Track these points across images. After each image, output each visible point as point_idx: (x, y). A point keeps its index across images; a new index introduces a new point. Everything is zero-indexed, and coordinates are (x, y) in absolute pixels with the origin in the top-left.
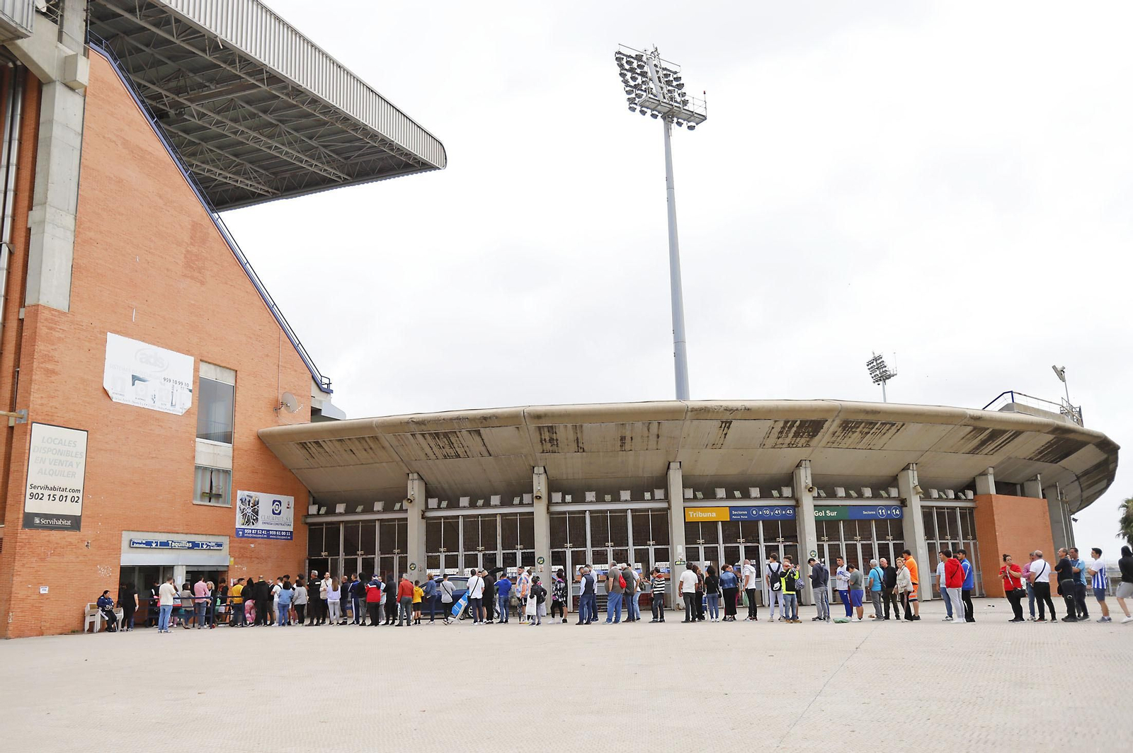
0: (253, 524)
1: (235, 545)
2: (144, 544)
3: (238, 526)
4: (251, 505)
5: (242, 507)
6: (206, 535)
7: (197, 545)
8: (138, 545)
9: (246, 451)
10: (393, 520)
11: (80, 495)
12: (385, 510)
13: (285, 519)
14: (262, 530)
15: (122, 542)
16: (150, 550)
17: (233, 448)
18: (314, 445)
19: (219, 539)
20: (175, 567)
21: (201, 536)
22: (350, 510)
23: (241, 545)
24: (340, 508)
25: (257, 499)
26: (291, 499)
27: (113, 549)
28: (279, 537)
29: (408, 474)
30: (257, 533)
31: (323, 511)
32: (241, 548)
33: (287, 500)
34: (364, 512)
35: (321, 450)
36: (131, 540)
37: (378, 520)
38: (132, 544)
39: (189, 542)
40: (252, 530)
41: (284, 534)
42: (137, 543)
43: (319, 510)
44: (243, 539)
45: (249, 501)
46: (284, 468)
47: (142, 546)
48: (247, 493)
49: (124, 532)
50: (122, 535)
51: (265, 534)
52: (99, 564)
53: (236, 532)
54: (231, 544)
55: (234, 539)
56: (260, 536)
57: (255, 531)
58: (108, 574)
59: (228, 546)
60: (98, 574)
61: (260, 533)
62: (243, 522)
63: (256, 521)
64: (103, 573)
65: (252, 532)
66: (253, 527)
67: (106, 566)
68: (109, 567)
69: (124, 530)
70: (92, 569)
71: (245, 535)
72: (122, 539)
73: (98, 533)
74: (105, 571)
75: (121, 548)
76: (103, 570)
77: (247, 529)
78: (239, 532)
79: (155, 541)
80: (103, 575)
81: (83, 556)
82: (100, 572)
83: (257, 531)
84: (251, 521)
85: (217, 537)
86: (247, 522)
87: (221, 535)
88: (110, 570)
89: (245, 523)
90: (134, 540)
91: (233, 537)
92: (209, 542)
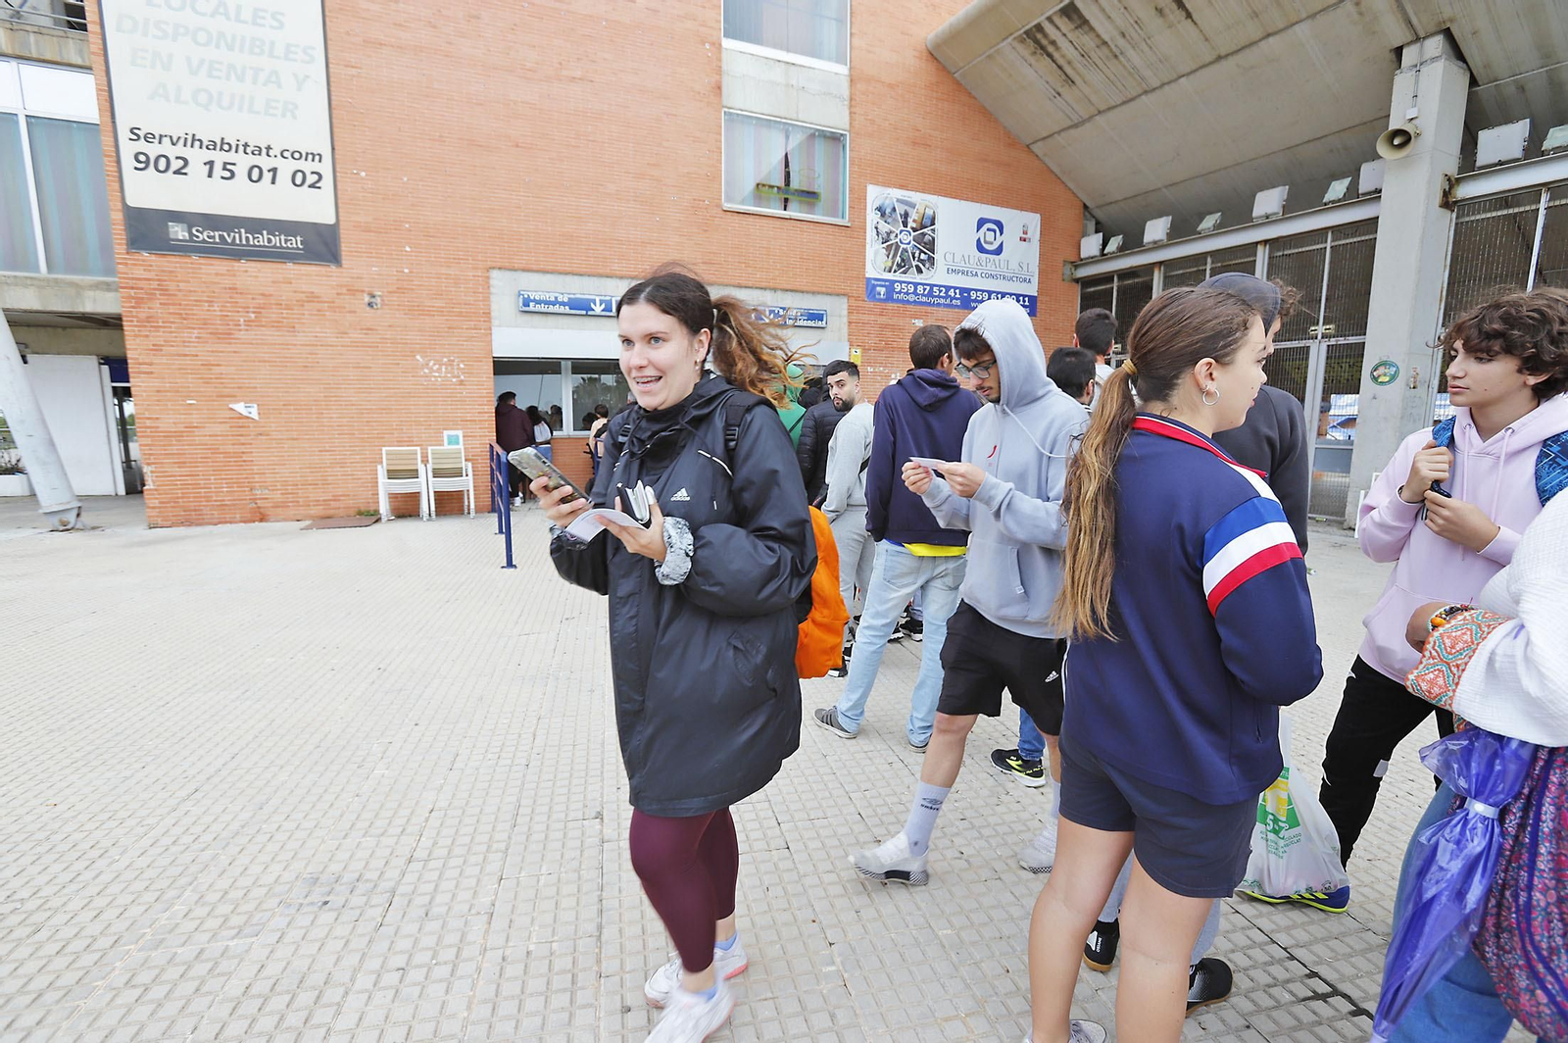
1: (866, 318)
2: (563, 304)
3: (871, 272)
4: (911, 224)
5: (884, 228)
6: (775, 290)
8: (539, 308)
9: (891, 86)
10: (1319, 234)
11: (325, 167)
12: (1291, 209)
13: (1014, 265)
14: (948, 288)
15: (493, 298)
16: (586, 319)
17: (851, 75)
18: (1064, 24)
19: (814, 303)
21: (756, 293)
22: (1182, 230)
23: (882, 320)
24: (1156, 229)
25: (929, 212)
26: (1033, 221)
27: (460, 314)
29: (1398, 52)
30: (930, 294)
31: (1114, 244)
32: (884, 327)
33: (1021, 224)
34: (1221, 228)
35: (1087, 41)
36: (519, 295)
37: (1266, 242)
38: (528, 306)
40: (916, 285)
42: (539, 302)
43: (1105, 244)
44: (890, 305)
45: (906, 215)
46: (1012, 141)
47: (556, 309)
48: (897, 193)
49: (495, 274)
50: (492, 282)
51: (957, 299)
52: (418, 352)
53: (867, 288)
54: (854, 317)
55: (860, 303)
56: (942, 301)
57: (925, 289)
58: (454, 377)
59: (845, 320)
60: (422, 376)
61: (941, 294)
62: (890, 264)
63: (927, 265)
64: (437, 374)
65: (916, 289)
66: (918, 278)
67: (446, 357)
68: (453, 361)
69: (494, 268)
70: (398, 364)
71: (895, 296)
72: (492, 290)
73: (403, 272)
74: (444, 370)
75: (488, 314)
76: (437, 366)
77: (901, 282)
78: (878, 289)
79: (603, 298)
80: (439, 379)
81: (362, 329)
82: (426, 371)
83: (931, 289)
84: (914, 264)
85: (805, 294)
86: (899, 266)
87: (819, 293)
88: (462, 366)
89: (895, 267)
90: (530, 294)
91: (857, 299)
92: (781, 308)
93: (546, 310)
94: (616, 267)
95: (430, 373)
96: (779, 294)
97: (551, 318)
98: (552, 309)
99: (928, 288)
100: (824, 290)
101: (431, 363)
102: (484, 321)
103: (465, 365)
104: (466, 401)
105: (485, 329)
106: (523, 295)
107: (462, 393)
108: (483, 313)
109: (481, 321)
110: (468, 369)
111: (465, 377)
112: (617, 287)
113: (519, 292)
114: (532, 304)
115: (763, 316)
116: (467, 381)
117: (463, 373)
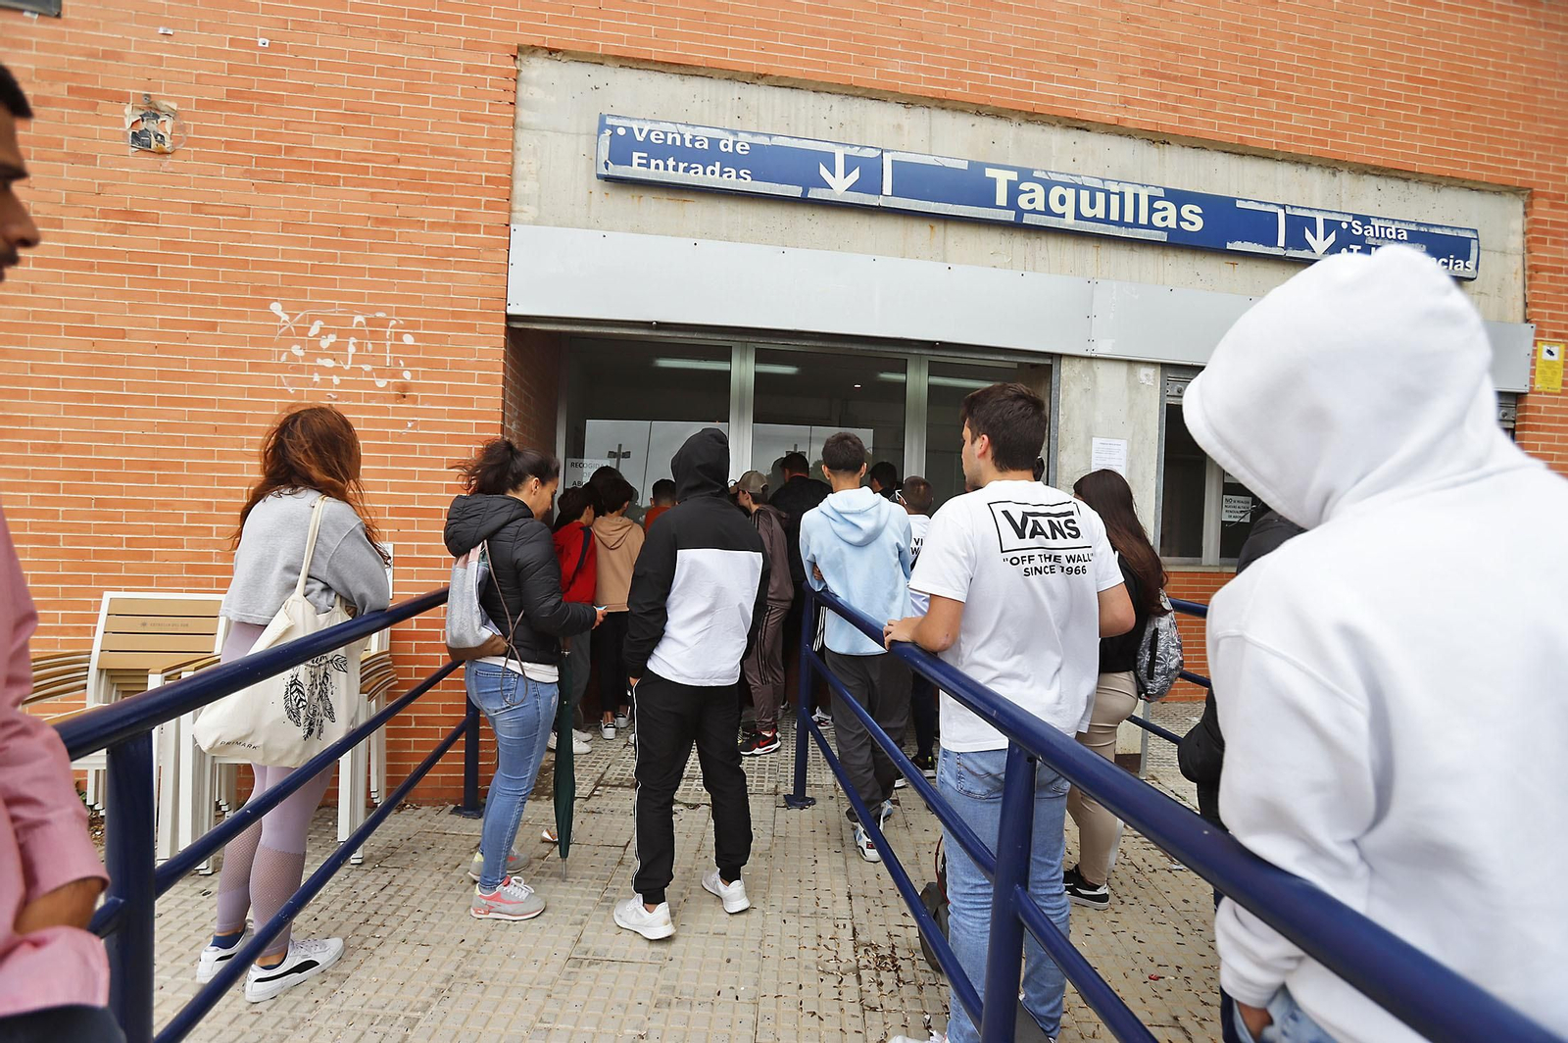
2: (733, 161)
6: (1333, 165)
7: (1260, 225)
8: (659, 171)
15: (524, 139)
16: (802, 218)
19: (1439, 211)
20: (1066, 371)
21: (1285, 171)
27: (417, 180)
36: (602, 127)
38: (626, 165)
39: (1178, 198)
42: (659, 153)
49: (536, 69)
50: (524, 92)
52: (279, 293)
54: (1545, 254)
58: (381, 374)
59: (1516, 263)
60: (283, 368)
64: (329, 363)
67: (363, 310)
68: (384, 323)
69: (533, 50)
70: (213, 326)
72: (525, 116)
73: (254, 45)
74: (352, 349)
75: (505, 183)
76: (332, 338)
79: (854, 152)
80: (336, 380)
81: (105, 214)
82: (297, 351)
85: (1413, 186)
87: (1453, 183)
88: (408, 340)
90: (635, 126)
91: (1553, 204)
92: (1356, 217)
93: (680, 177)
94: (896, 67)
95: (309, 357)
96: (1345, 179)
97: (698, 211)
98: (697, 177)
100: (1468, 172)
101: (315, 329)
102: (489, 205)
103: (418, 337)
104: (413, 450)
105: (488, 229)
106: (613, 128)
107: (402, 424)
108: (488, 180)
109: (477, 205)
110: (426, 351)
111: (415, 375)
112: (899, 127)
113: (602, 118)
114: (639, 158)
115: (1308, 235)
116: (421, 388)
117: (410, 363)
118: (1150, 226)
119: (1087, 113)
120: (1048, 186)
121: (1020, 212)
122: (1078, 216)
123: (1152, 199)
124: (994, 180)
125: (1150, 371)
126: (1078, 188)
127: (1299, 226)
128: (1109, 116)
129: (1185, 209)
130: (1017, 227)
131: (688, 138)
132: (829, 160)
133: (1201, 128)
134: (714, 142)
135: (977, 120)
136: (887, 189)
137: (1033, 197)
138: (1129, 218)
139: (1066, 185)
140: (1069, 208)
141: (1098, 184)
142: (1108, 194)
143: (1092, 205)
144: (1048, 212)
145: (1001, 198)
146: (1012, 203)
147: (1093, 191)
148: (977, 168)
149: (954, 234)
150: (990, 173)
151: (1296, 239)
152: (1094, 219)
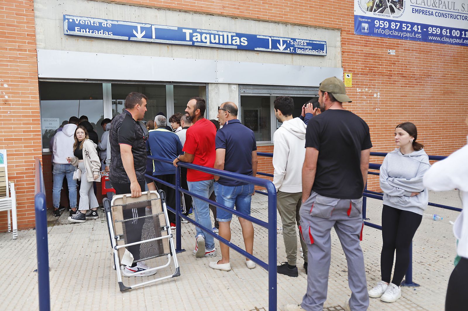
0: (393, 11)
1: (354, 48)
2: (106, 29)
3: (358, 12)
6: (286, 24)
7: (264, 43)
8: (83, 32)
13: (458, 7)
14: (413, 24)
15: (37, 21)
16: (129, 45)
19: (317, 36)
20: (210, 88)
21: (272, 25)
23: (367, 50)
27: (4, 35)
28: (447, 40)
30: (400, 30)
32: (368, 55)
36: (65, 19)
38: (73, 30)
39: (240, 36)
40: (390, 21)
41: (456, 33)
42: (84, 27)
44: (372, 38)
47: (101, 34)
50: (36, 6)
51: (419, 33)
53: (355, 24)
54: (346, 47)
55: (350, 36)
56: (408, 35)
57: (396, 26)
59: (339, 50)
61: (408, 29)
62: (371, 4)
63: (398, 6)
65: (390, 25)
66: (392, 17)
71: (376, 31)
72: (37, 13)
75: (33, 36)
77: (380, 20)
78: (363, 25)
79: (143, 25)
83: (401, 25)
84: (389, 4)
85: (309, 28)
86: (378, 6)
87: (320, 27)
88: (6, 86)
89: (375, 7)
90: (75, 18)
91: (348, 32)
92: (292, 39)
93: (90, 34)
96: (290, 27)
97: (96, 43)
98: (96, 34)
99: (399, 24)
100: (323, 24)
102: (29, 43)
103: (9, 85)
104: (11, 120)
105: (29, 51)
106: (68, 19)
107: (7, 112)
108: (28, 35)
109: (25, 43)
110: (12, 89)
111: (9, 97)
112: (156, 16)
113: (64, 16)
114: (77, 29)
115: (278, 45)
116: (12, 101)
117: (7, 93)
118: (232, 44)
119: (212, 11)
120: (201, 34)
121: (194, 42)
122: (211, 42)
123: (232, 36)
124: (185, 33)
125: (235, 86)
126: (210, 34)
127: (275, 43)
128: (219, 11)
129: (242, 39)
130: (193, 46)
131: (92, 22)
132: (136, 28)
133: (246, 14)
134: (100, 24)
135: (180, 13)
136: (154, 37)
137: (197, 37)
138: (226, 42)
139: (207, 33)
140: (208, 40)
141: (216, 33)
142: (219, 35)
143: (215, 39)
144: (202, 42)
145: (188, 38)
146: (191, 40)
147: (215, 35)
148: (180, 29)
149: (175, 48)
150: (184, 31)
151: (275, 46)
152: (215, 43)
